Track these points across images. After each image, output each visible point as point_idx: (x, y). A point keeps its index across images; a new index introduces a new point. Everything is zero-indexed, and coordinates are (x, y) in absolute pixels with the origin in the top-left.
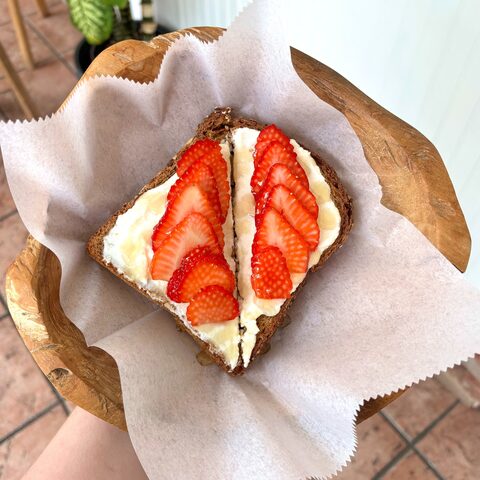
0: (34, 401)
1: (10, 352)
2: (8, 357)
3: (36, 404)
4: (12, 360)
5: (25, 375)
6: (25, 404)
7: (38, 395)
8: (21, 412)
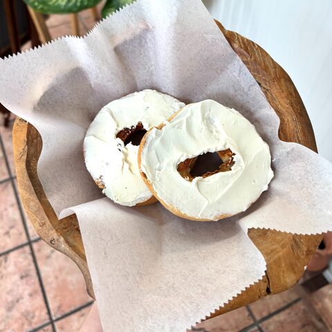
0: (33, 317)
1: (24, 274)
2: (22, 278)
3: (34, 320)
4: (24, 281)
5: (31, 295)
6: (27, 319)
7: (37, 313)
8: (23, 324)
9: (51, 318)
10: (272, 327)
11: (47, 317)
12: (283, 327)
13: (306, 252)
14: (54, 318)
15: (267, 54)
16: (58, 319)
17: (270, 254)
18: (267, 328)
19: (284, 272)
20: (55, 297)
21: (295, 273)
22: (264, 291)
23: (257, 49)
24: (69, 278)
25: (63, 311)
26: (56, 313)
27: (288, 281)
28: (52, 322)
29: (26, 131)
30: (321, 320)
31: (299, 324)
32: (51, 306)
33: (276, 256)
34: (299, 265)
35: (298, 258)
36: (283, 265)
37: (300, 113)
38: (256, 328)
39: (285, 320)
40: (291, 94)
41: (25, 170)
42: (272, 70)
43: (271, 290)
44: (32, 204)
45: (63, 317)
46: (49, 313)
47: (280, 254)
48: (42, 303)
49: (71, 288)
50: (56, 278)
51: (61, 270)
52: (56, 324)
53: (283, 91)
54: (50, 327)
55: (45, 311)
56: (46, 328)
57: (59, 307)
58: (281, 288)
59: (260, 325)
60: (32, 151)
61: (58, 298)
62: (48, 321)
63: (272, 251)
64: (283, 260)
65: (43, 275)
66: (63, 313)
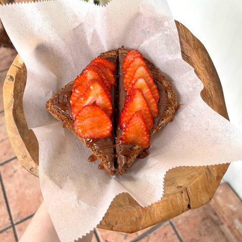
9: (12, 223)
10: (180, 222)
11: (9, 221)
12: (188, 221)
13: (216, 177)
14: (14, 223)
15: (188, 30)
16: (18, 223)
17: (191, 178)
18: (176, 222)
19: (200, 193)
20: (16, 206)
21: (208, 193)
22: (186, 207)
23: (181, 27)
24: (27, 191)
25: (21, 217)
26: (16, 218)
27: (204, 199)
28: (13, 226)
29: (13, 88)
30: (215, 214)
31: (200, 218)
32: (12, 213)
33: (195, 181)
34: (211, 187)
35: (211, 182)
36: (200, 187)
37: (212, 74)
38: (168, 222)
39: (190, 215)
40: (206, 60)
41: (12, 116)
42: (192, 43)
43: (191, 206)
44: (17, 141)
45: (21, 222)
46: (11, 218)
47: (198, 179)
48: (6, 211)
49: (28, 198)
50: (17, 192)
51: (21, 185)
52: (16, 227)
53: (199, 58)
54: (11, 229)
55: (8, 217)
56: (8, 230)
57: (19, 214)
58: (198, 205)
59: (171, 220)
60: (18, 102)
61: (19, 207)
62: (10, 225)
63: (192, 177)
64: (200, 184)
65: (6, 190)
66: (22, 219)
